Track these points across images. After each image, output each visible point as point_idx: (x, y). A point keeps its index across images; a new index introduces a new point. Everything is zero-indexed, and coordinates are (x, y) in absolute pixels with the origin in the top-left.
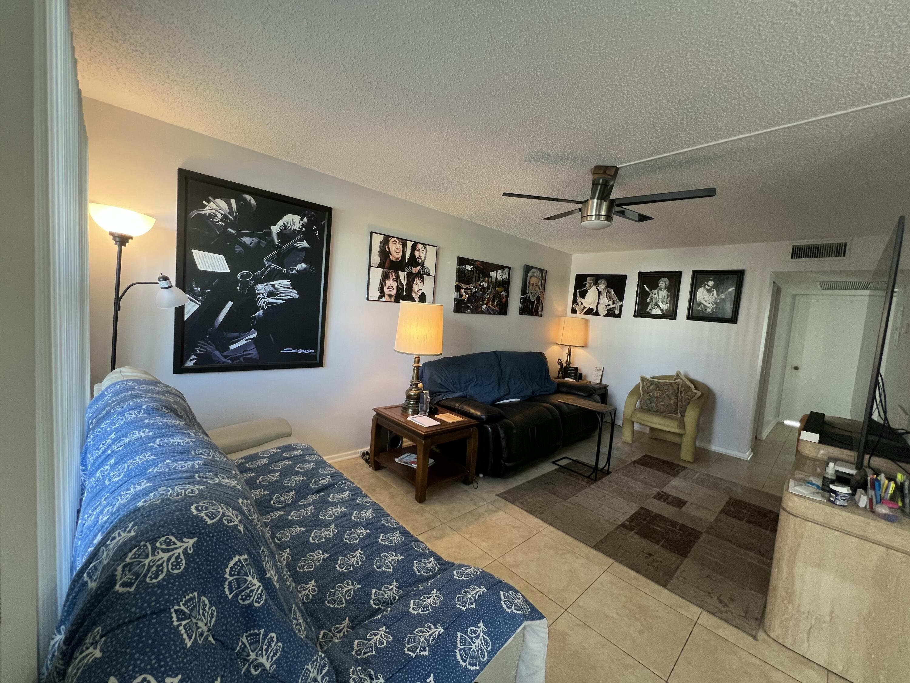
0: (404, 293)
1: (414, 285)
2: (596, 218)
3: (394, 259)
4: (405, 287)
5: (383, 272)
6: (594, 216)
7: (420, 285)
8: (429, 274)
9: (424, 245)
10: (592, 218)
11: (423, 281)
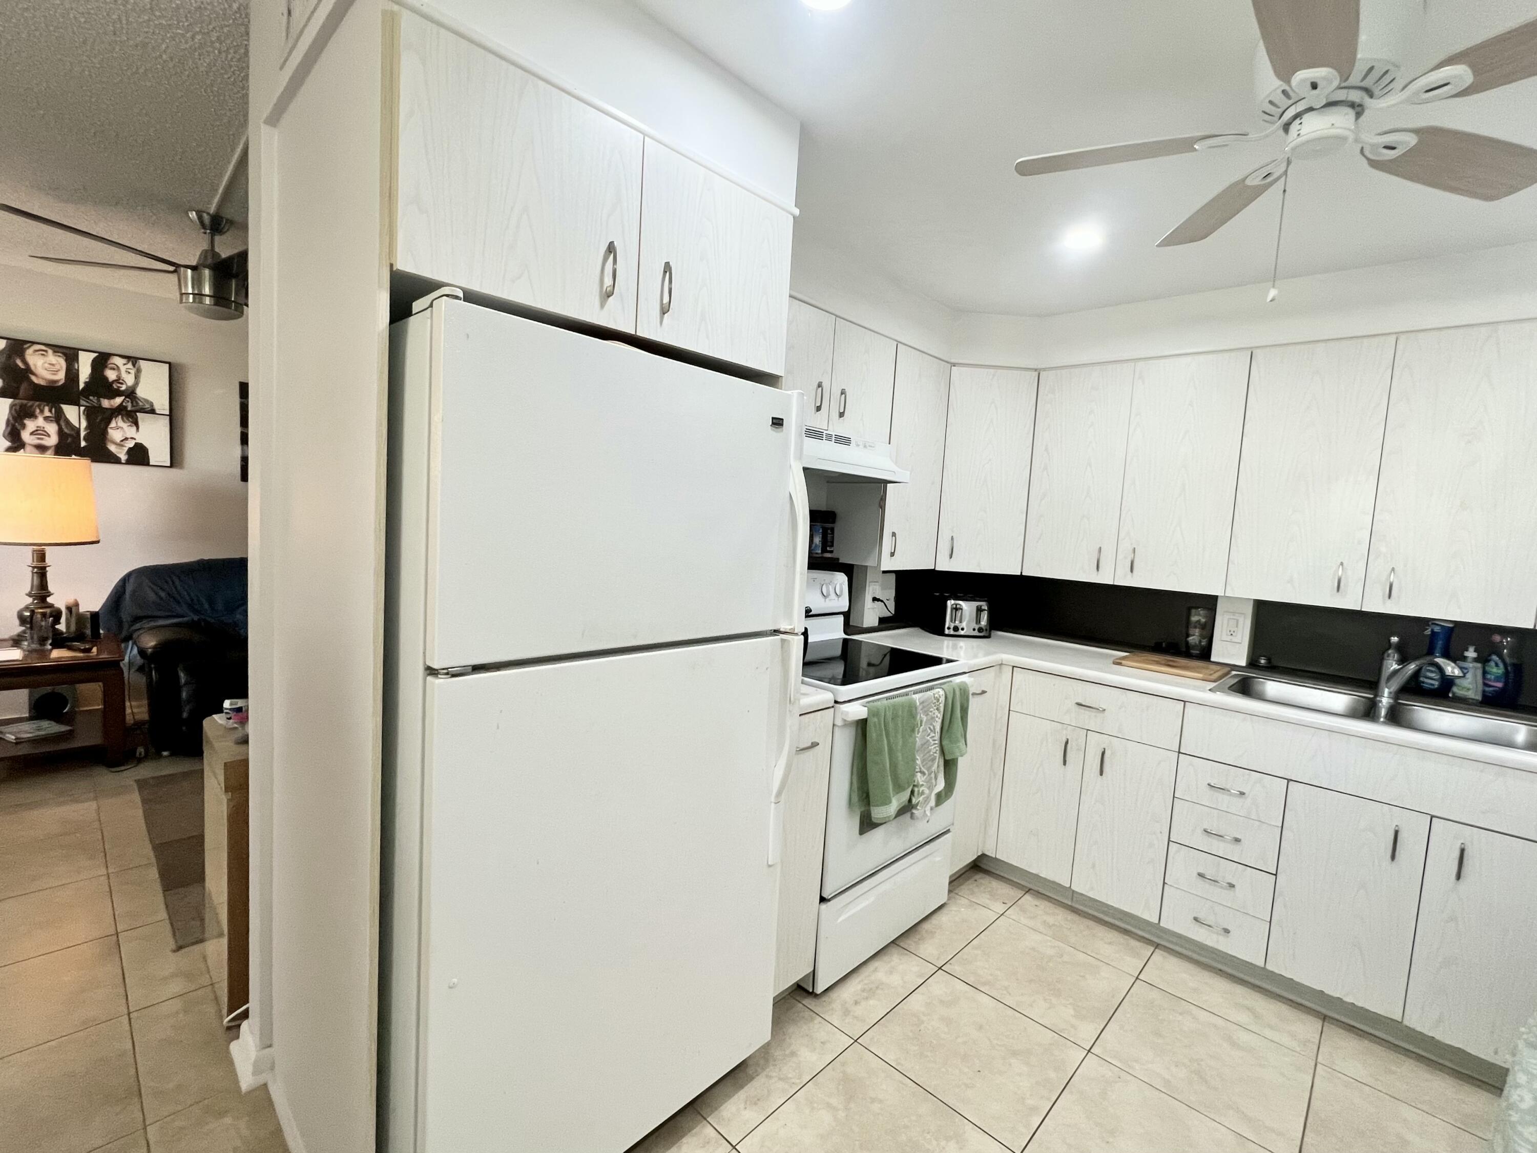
0: (83, 444)
1: (110, 431)
2: (194, 298)
3: (42, 383)
4: (83, 434)
5: (12, 406)
6: (191, 296)
7: (130, 431)
8: (152, 411)
9: (133, 360)
10: (188, 299)
11: (136, 424)
